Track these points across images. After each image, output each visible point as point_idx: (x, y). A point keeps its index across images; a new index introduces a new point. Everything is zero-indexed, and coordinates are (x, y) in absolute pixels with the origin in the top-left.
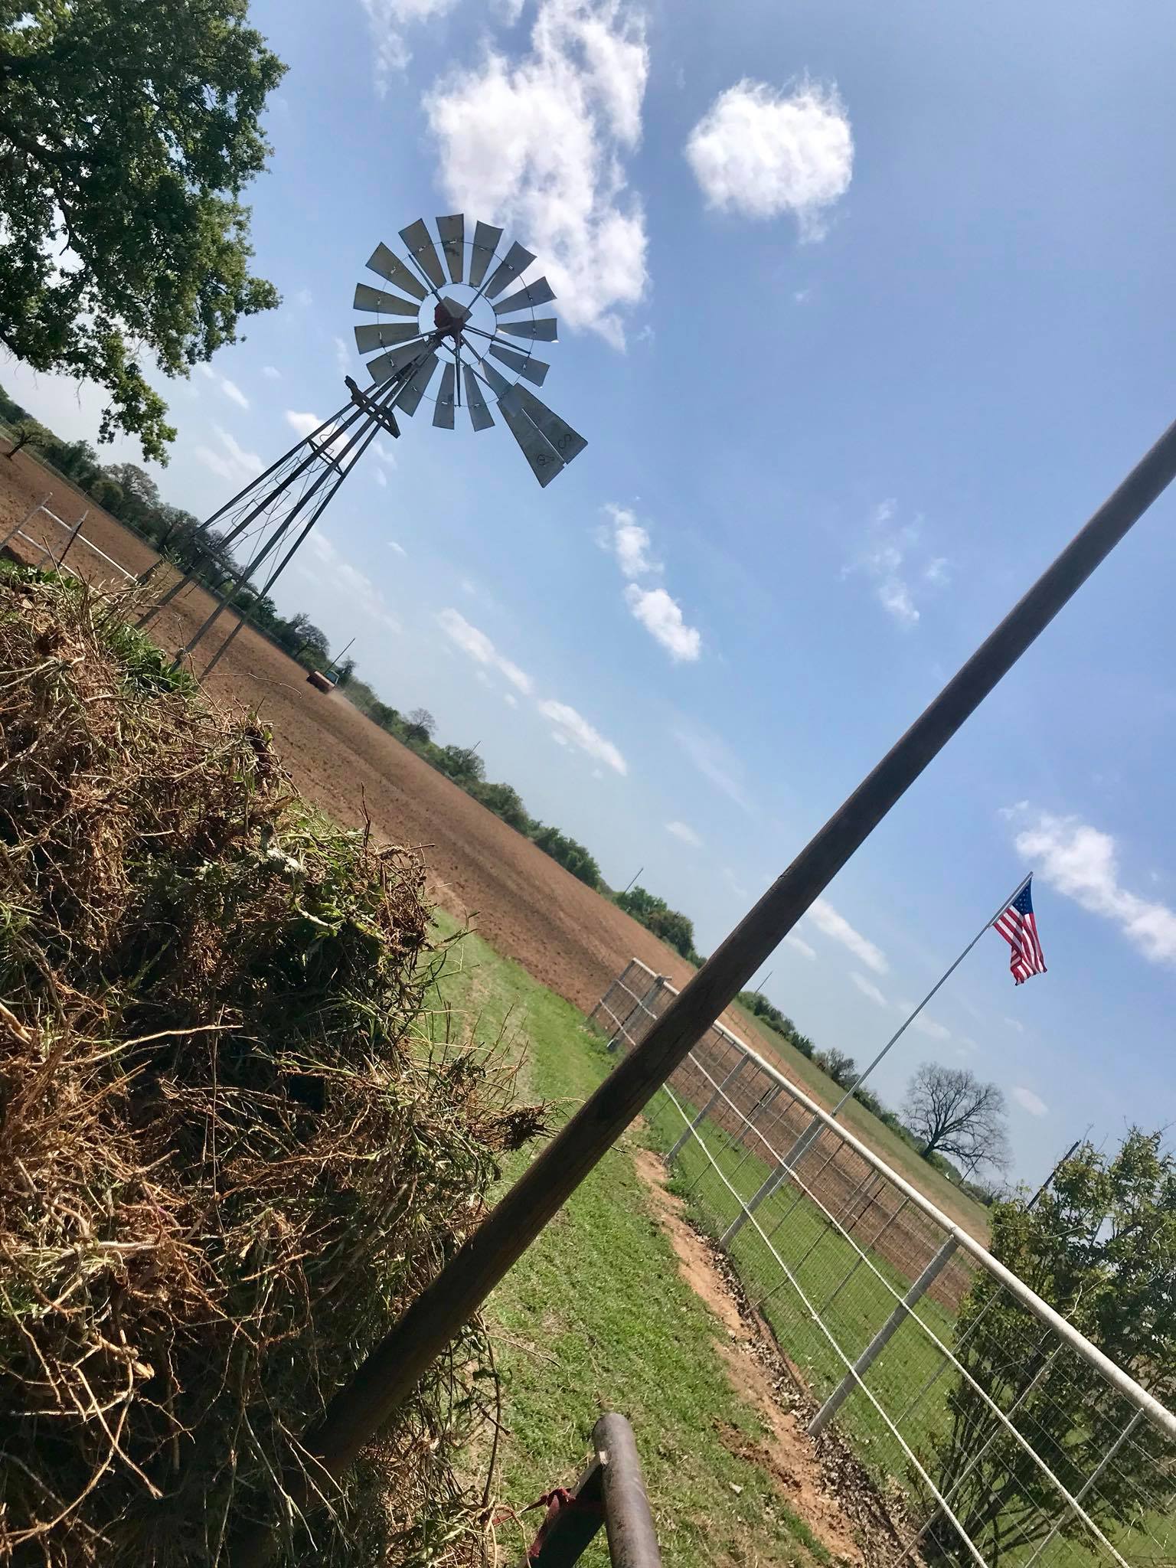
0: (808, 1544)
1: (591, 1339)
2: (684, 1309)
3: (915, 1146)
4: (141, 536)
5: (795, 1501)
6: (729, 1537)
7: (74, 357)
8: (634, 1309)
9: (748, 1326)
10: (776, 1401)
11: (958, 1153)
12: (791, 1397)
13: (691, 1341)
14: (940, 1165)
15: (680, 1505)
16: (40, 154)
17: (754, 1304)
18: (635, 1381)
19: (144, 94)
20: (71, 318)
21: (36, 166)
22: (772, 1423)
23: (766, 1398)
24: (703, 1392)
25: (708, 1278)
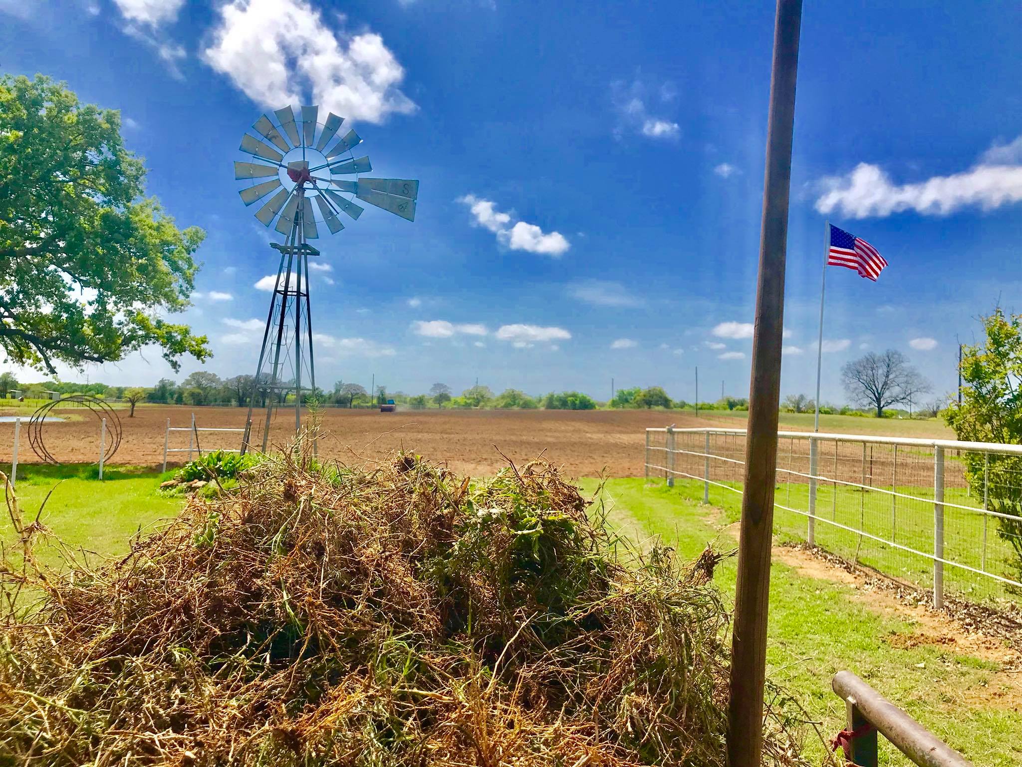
0: (981, 667)
1: (782, 643)
2: (818, 592)
3: (871, 414)
4: (227, 405)
5: (957, 649)
6: (937, 694)
7: (127, 341)
8: (792, 611)
9: (859, 575)
10: (906, 605)
11: (897, 401)
12: (912, 596)
13: (835, 606)
14: (892, 415)
15: (898, 696)
16: (33, 252)
17: (852, 562)
18: (823, 649)
19: (60, 181)
20: (111, 323)
21: (36, 260)
22: (912, 617)
23: (899, 607)
24: (863, 628)
25: (818, 566)
